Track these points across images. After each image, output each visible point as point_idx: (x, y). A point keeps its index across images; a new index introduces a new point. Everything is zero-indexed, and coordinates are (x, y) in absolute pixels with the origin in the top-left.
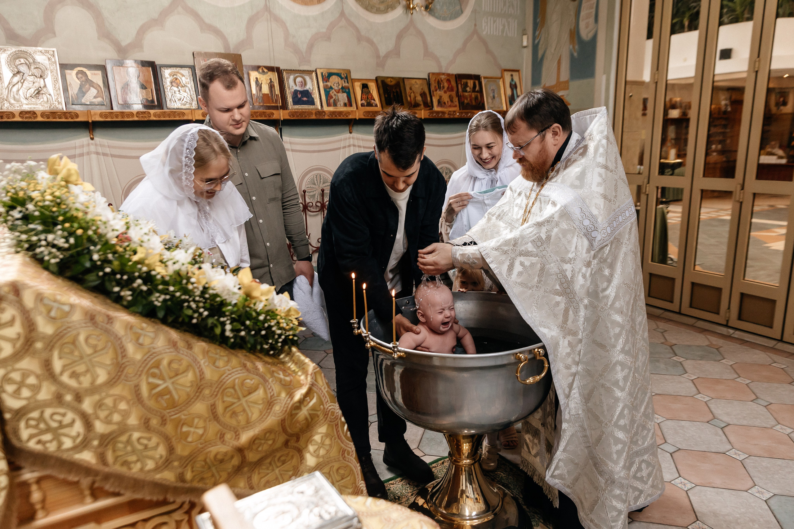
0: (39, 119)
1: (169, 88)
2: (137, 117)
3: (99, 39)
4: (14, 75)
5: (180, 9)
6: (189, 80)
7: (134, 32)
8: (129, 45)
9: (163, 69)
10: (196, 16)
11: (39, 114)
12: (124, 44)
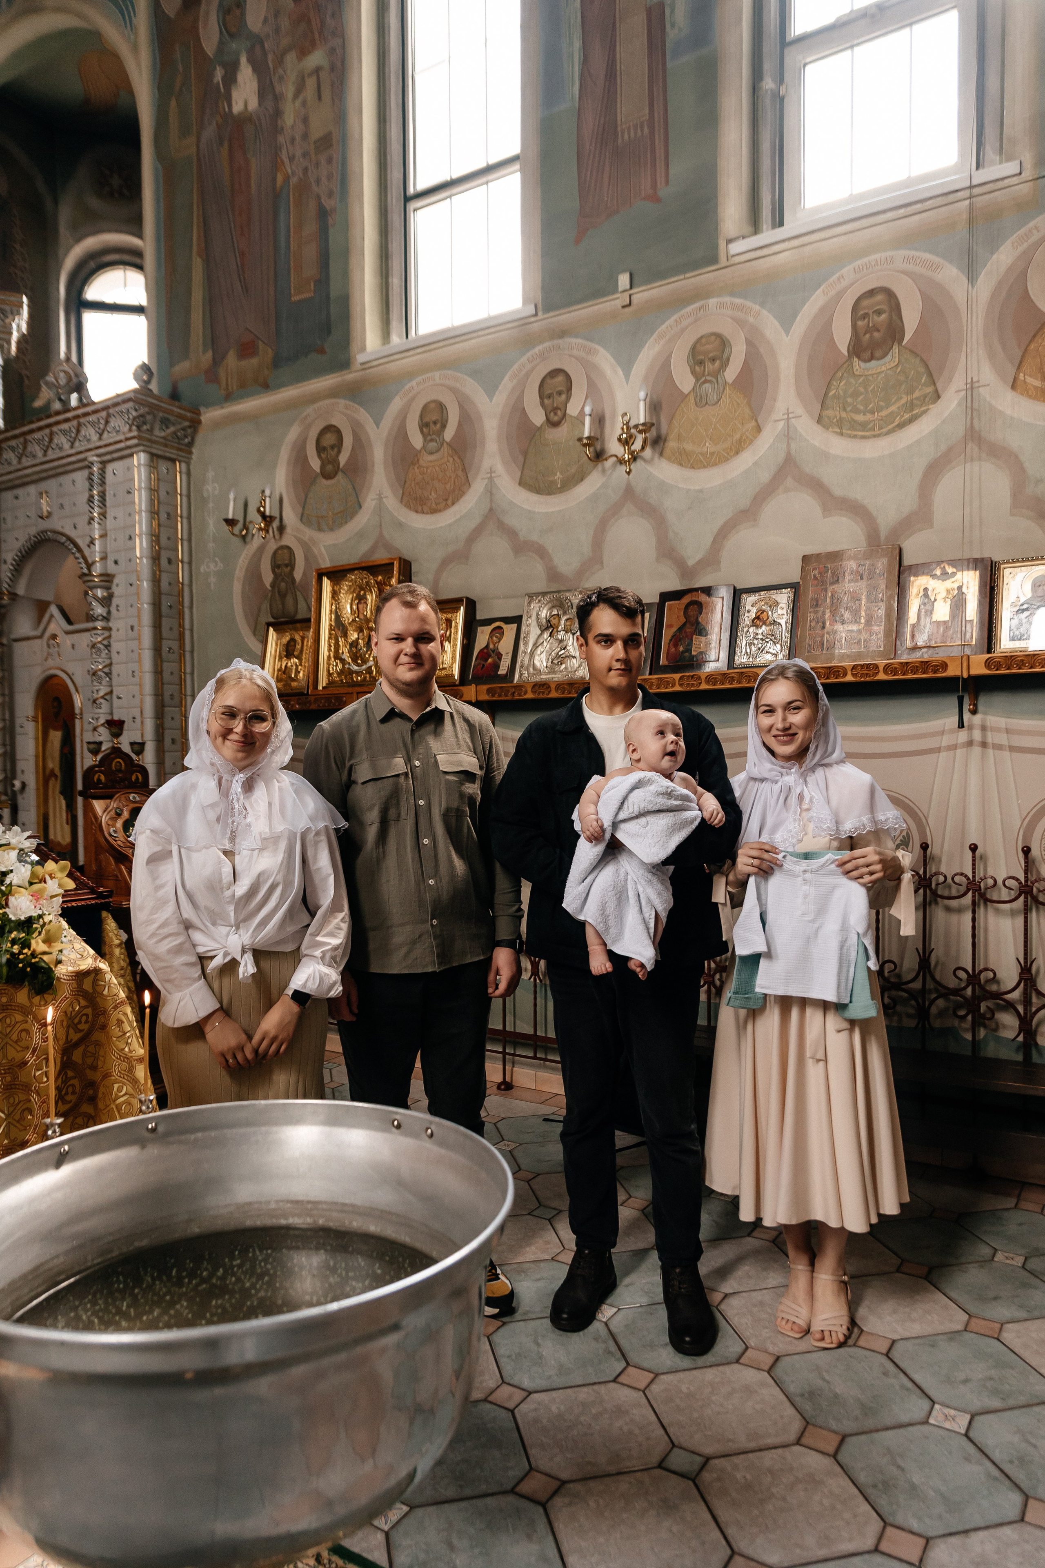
0: (554, 694)
1: (746, 630)
2: (680, 685)
3: (657, 560)
4: (542, 632)
5: (789, 482)
6: (784, 612)
7: (709, 540)
8: (700, 562)
9: (744, 596)
10: (817, 487)
11: (553, 687)
12: (691, 563)
